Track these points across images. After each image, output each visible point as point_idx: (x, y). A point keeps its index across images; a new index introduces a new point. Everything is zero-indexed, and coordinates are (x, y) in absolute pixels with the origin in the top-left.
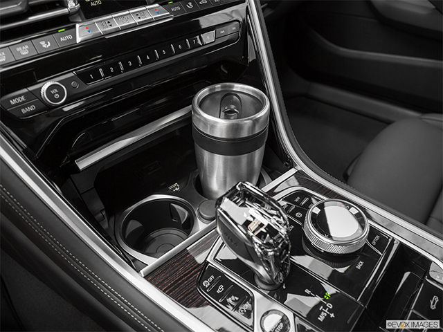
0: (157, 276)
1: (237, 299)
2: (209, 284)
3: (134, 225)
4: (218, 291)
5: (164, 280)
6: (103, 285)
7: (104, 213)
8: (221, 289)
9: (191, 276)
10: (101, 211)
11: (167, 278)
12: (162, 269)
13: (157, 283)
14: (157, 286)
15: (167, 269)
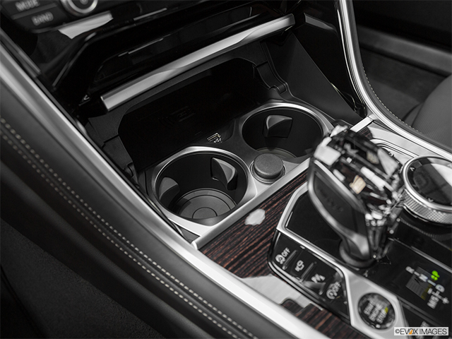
0: (214, 248)
1: (323, 278)
2: (284, 259)
3: (169, 184)
4: (298, 269)
5: (224, 254)
6: (146, 260)
7: (133, 168)
8: (300, 265)
9: (259, 249)
10: (129, 166)
11: (227, 252)
12: (220, 240)
13: (215, 258)
14: (216, 261)
15: (226, 239)
